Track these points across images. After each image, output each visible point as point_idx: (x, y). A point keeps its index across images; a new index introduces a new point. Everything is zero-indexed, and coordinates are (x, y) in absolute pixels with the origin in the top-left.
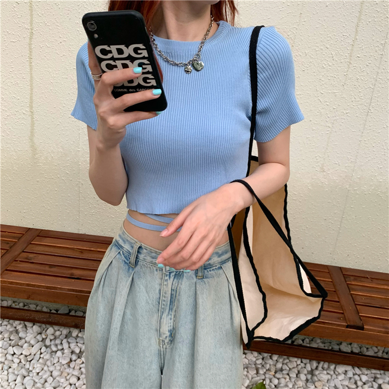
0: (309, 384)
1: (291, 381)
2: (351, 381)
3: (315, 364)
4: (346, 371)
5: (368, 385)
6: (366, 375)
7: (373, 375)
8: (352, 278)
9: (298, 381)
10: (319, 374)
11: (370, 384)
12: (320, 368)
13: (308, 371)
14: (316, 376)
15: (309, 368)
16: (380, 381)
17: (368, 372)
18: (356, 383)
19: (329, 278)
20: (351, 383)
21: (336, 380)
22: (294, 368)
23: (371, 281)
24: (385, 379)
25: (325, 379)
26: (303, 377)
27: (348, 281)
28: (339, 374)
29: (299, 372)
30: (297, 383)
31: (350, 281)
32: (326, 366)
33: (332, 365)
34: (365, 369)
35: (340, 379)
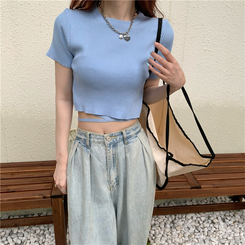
0: (173, 230)
1: (162, 230)
2: (196, 222)
3: (173, 217)
4: (192, 217)
5: (206, 222)
6: (203, 217)
7: (207, 216)
9: (166, 229)
10: (177, 222)
11: (207, 221)
12: (177, 218)
13: (170, 222)
14: (176, 223)
15: (170, 220)
16: (212, 218)
17: (204, 215)
18: (199, 223)
21: (188, 224)
22: (162, 222)
24: (214, 217)
25: (181, 225)
26: (168, 226)
28: (188, 219)
29: (165, 224)
30: (166, 230)
32: (180, 216)
33: (184, 215)
34: (202, 213)
35: (190, 222)
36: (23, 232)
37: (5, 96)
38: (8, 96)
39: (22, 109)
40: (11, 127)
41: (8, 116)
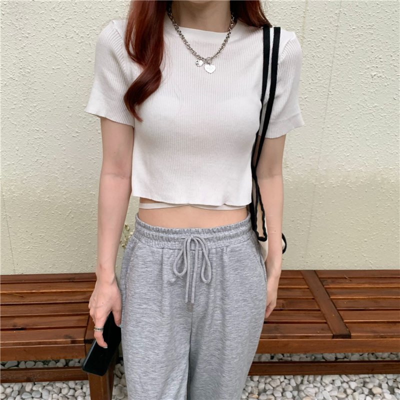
2: (340, 390)
3: (299, 378)
4: (333, 381)
5: (359, 391)
6: (354, 381)
7: (362, 380)
8: (329, 280)
10: (305, 389)
11: (361, 390)
12: (305, 382)
13: (293, 387)
14: (303, 391)
15: (293, 383)
16: (370, 386)
17: (356, 378)
18: (345, 392)
19: (305, 285)
20: (341, 392)
21: (324, 393)
22: (278, 386)
23: (350, 282)
24: (374, 382)
25: (313, 394)
26: (289, 395)
27: (326, 285)
28: (326, 384)
29: (284, 391)
31: (328, 285)
32: (311, 378)
33: (318, 377)
34: (353, 375)
35: (329, 391)
36: (40, 390)
37: (8, 163)
38: (13, 163)
39: (36, 186)
40: (19, 215)
41: (14, 196)
